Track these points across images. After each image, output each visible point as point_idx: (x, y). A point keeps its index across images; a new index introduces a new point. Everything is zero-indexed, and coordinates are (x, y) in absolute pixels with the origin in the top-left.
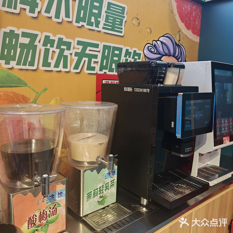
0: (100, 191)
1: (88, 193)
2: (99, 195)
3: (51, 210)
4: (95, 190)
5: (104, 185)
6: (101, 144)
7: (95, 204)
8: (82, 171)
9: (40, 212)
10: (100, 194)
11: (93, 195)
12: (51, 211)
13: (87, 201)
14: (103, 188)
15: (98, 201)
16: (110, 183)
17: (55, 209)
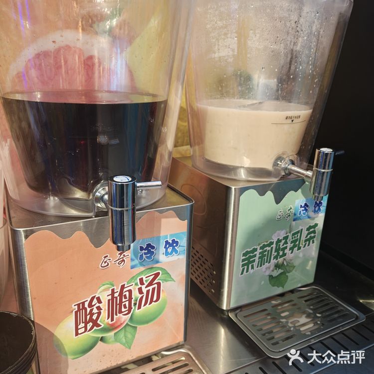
0: (277, 250)
1: (247, 253)
2: (273, 261)
3: (143, 287)
4: (264, 246)
5: (290, 237)
6: (291, 119)
7: (263, 282)
8: (233, 188)
9: (113, 290)
10: (276, 257)
11: (259, 258)
12: (144, 290)
13: (242, 274)
14: (286, 243)
15: (271, 277)
16: (305, 233)
17: (156, 285)
